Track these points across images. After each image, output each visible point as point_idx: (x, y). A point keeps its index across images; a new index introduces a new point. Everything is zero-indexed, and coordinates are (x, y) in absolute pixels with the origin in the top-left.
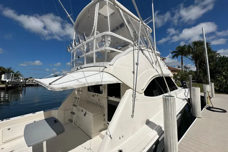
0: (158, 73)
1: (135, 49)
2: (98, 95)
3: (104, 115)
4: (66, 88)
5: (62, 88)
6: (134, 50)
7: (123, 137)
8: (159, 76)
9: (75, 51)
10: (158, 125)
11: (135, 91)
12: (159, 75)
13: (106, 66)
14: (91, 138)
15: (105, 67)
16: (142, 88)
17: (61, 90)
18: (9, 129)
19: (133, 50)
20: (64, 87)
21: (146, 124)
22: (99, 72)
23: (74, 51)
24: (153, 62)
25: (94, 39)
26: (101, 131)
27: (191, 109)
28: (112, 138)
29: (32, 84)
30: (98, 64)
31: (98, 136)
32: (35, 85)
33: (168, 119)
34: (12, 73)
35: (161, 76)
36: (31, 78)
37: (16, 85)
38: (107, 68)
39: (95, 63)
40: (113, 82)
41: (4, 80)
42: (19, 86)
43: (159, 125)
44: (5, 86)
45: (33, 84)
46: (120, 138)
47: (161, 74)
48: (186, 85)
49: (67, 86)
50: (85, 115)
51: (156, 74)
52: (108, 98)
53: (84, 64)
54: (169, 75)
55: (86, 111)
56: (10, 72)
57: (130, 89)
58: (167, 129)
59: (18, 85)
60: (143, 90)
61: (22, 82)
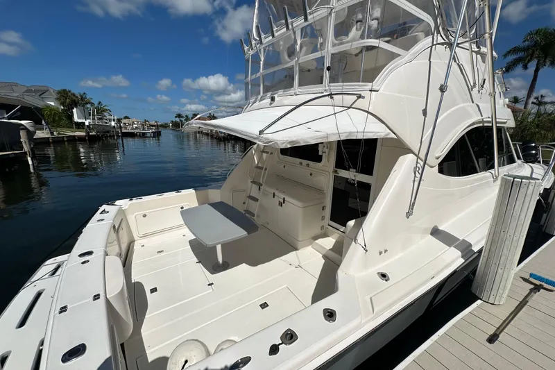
0: (480, 118)
1: (435, 43)
2: (308, 165)
3: (323, 208)
4: (298, 142)
5: (290, 142)
6: (433, 45)
7: (386, 251)
8: (481, 125)
9: (262, 50)
10: (461, 239)
11: (425, 163)
12: (483, 122)
13: (363, 94)
14: (296, 249)
15: (359, 97)
16: (437, 155)
17: (289, 146)
18: (145, 216)
19: (431, 47)
20: (294, 139)
21: (432, 234)
22: (342, 109)
23: (260, 50)
24: (475, 84)
25: (330, 14)
26: (316, 238)
27: (545, 215)
28: (366, 251)
29: (132, 131)
30: (336, 87)
31: (310, 247)
32: (140, 135)
33: (505, 228)
34: (89, 106)
35: (486, 125)
36: (126, 118)
37: (104, 132)
38: (363, 97)
39: (326, 86)
40: (378, 134)
41: (80, 121)
42: (110, 136)
43: (463, 240)
44: (84, 134)
45: (136, 131)
46: (380, 253)
47: (490, 120)
48: (536, 154)
49: (300, 138)
50: (281, 204)
51: (477, 118)
52: (336, 172)
53: (291, 86)
54: (505, 123)
55: (283, 196)
56: (87, 103)
57: (411, 155)
58: (493, 249)
59: (108, 132)
60: (438, 158)
61: (114, 127)
